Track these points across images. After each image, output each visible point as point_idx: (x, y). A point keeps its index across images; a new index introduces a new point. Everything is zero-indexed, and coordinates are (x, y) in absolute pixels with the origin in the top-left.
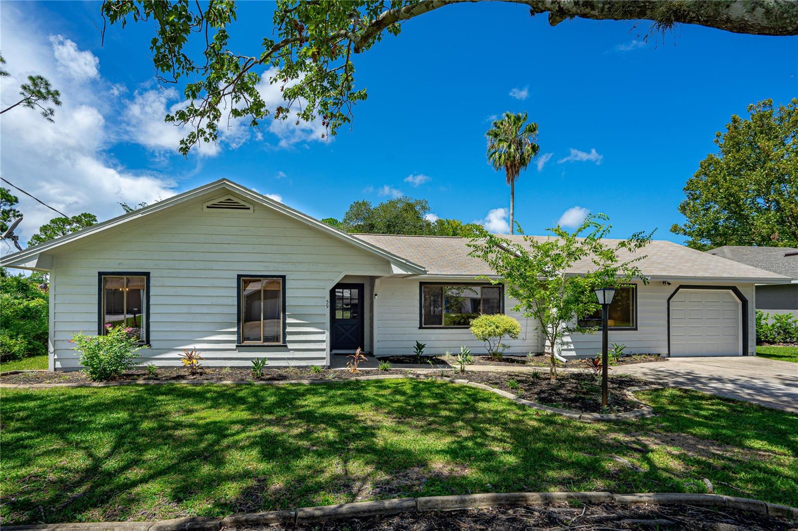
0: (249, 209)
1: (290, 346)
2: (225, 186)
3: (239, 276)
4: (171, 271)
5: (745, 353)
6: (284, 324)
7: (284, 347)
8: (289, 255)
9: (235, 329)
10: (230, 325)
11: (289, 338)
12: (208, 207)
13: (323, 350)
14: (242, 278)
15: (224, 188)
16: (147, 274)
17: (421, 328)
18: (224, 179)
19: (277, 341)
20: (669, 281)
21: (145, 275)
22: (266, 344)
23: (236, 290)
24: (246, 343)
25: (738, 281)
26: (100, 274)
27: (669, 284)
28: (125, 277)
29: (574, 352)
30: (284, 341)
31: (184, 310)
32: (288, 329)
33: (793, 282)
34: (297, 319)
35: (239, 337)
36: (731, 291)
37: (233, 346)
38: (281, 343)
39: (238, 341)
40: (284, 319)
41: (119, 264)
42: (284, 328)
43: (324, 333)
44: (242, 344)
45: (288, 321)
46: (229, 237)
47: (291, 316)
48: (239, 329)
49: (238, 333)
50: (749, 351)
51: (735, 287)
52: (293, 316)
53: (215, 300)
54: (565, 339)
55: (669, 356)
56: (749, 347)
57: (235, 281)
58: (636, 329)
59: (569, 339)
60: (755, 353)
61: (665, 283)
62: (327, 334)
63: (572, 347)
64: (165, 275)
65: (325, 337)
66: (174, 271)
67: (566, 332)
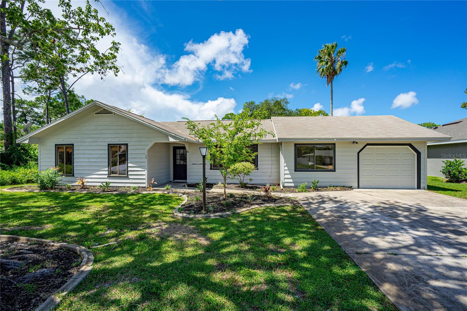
0: (112, 113)
1: (130, 177)
2: (96, 104)
3: (109, 145)
4: (81, 143)
5: (419, 187)
6: (127, 167)
7: (127, 177)
8: (129, 134)
9: (107, 169)
10: (104, 167)
11: (129, 173)
12: (96, 114)
13: (144, 179)
14: (110, 145)
16: (73, 145)
17: (211, 169)
19: (125, 175)
20: (357, 141)
21: (71, 145)
22: (120, 176)
23: (107, 151)
24: (112, 175)
25: (414, 140)
26: (56, 145)
27: (357, 143)
28: (65, 146)
29: (293, 184)
30: (127, 175)
31: (87, 160)
32: (129, 169)
34: (133, 164)
35: (108, 172)
36: (408, 147)
37: (106, 177)
38: (126, 176)
39: (108, 174)
40: (127, 164)
41: (63, 141)
42: (127, 168)
43: (145, 171)
44: (110, 176)
45: (129, 165)
48: (108, 168)
49: (108, 170)
50: (421, 186)
51: (410, 144)
52: (131, 163)
53: (99, 156)
54: (286, 176)
55: (358, 188)
56: (421, 184)
57: (107, 147)
58: (335, 171)
59: (289, 176)
60: (426, 187)
61: (354, 142)
62: (146, 171)
63: (291, 181)
64: (80, 145)
65: (145, 173)
66: (83, 143)
67: (288, 172)
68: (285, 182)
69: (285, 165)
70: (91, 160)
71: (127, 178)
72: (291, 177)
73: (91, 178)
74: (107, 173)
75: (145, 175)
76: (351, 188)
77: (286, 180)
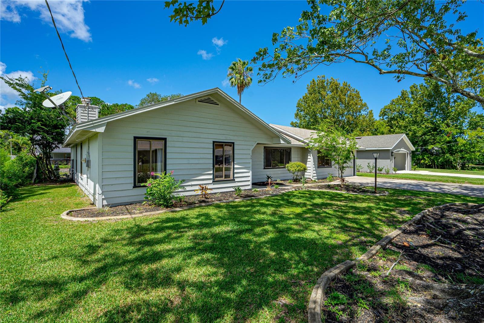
0: (218, 105)
1: (236, 180)
2: (217, 92)
3: (214, 142)
5: (354, 175)
8: (236, 132)
9: (212, 172)
12: (199, 101)
13: (250, 181)
14: (215, 143)
15: (217, 93)
16: (165, 139)
17: (264, 169)
18: (217, 88)
19: (230, 178)
21: (163, 140)
22: (226, 179)
23: (212, 150)
24: (216, 179)
26: (135, 138)
28: (150, 140)
29: (316, 177)
30: (234, 177)
31: (185, 161)
33: (367, 149)
34: (239, 165)
35: (213, 176)
37: (211, 181)
38: (232, 179)
39: (213, 178)
40: (234, 166)
42: (234, 170)
43: (249, 172)
45: (236, 166)
46: (209, 119)
47: (237, 164)
49: (213, 174)
52: (238, 164)
53: (202, 156)
57: (212, 145)
62: (251, 172)
64: (175, 140)
65: (250, 174)
66: (180, 138)
70: (192, 161)
71: (233, 181)
73: (192, 185)
74: (211, 177)
75: (249, 176)
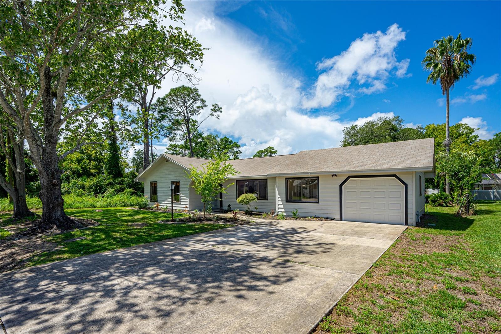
5: (406, 223)
6: (180, 196)
8: (181, 174)
10: (170, 196)
11: (181, 200)
13: (188, 205)
14: (172, 182)
22: (177, 202)
27: (336, 175)
28: (154, 183)
29: (285, 213)
31: (163, 192)
34: (183, 194)
36: (394, 178)
38: (180, 202)
41: (153, 179)
43: (188, 199)
50: (408, 222)
51: (397, 175)
53: (167, 189)
54: (280, 206)
55: (341, 219)
56: (408, 219)
58: (318, 203)
59: (282, 206)
60: (415, 224)
61: (333, 176)
63: (283, 210)
64: (160, 182)
67: (281, 203)
68: (279, 212)
69: (279, 196)
70: (165, 192)
71: (180, 204)
72: (283, 207)
74: (171, 200)
75: (188, 202)
76: (334, 219)
77: (280, 210)
